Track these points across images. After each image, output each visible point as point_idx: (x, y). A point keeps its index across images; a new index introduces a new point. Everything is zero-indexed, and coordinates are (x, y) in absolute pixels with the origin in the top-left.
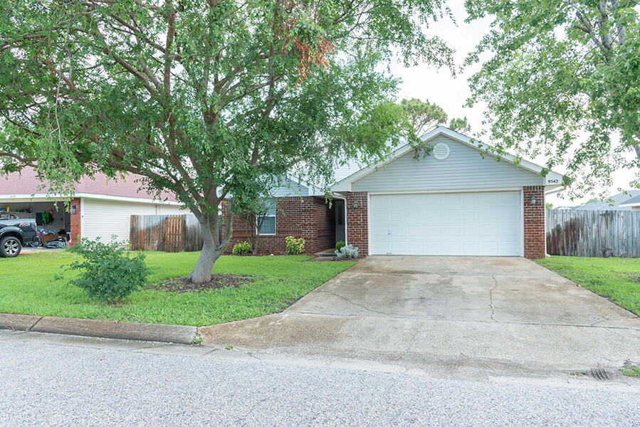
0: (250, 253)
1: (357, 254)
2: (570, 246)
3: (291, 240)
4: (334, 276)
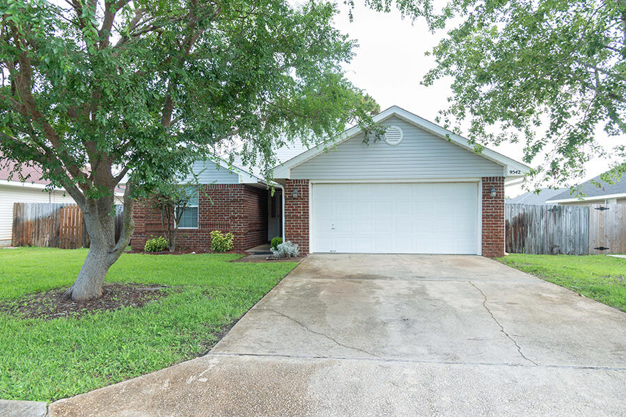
0: (166, 250)
1: (296, 252)
2: (518, 243)
3: (217, 235)
4: (276, 283)
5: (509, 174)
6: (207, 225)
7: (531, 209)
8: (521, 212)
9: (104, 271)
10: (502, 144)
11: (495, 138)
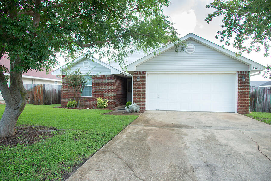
0: (75, 107)
1: (138, 110)
2: (252, 106)
3: (100, 100)
4: (122, 129)
5: (252, 69)
6: (96, 95)
7: (259, 89)
8: (254, 90)
9: (14, 120)
10: (251, 52)
11: (247, 49)
